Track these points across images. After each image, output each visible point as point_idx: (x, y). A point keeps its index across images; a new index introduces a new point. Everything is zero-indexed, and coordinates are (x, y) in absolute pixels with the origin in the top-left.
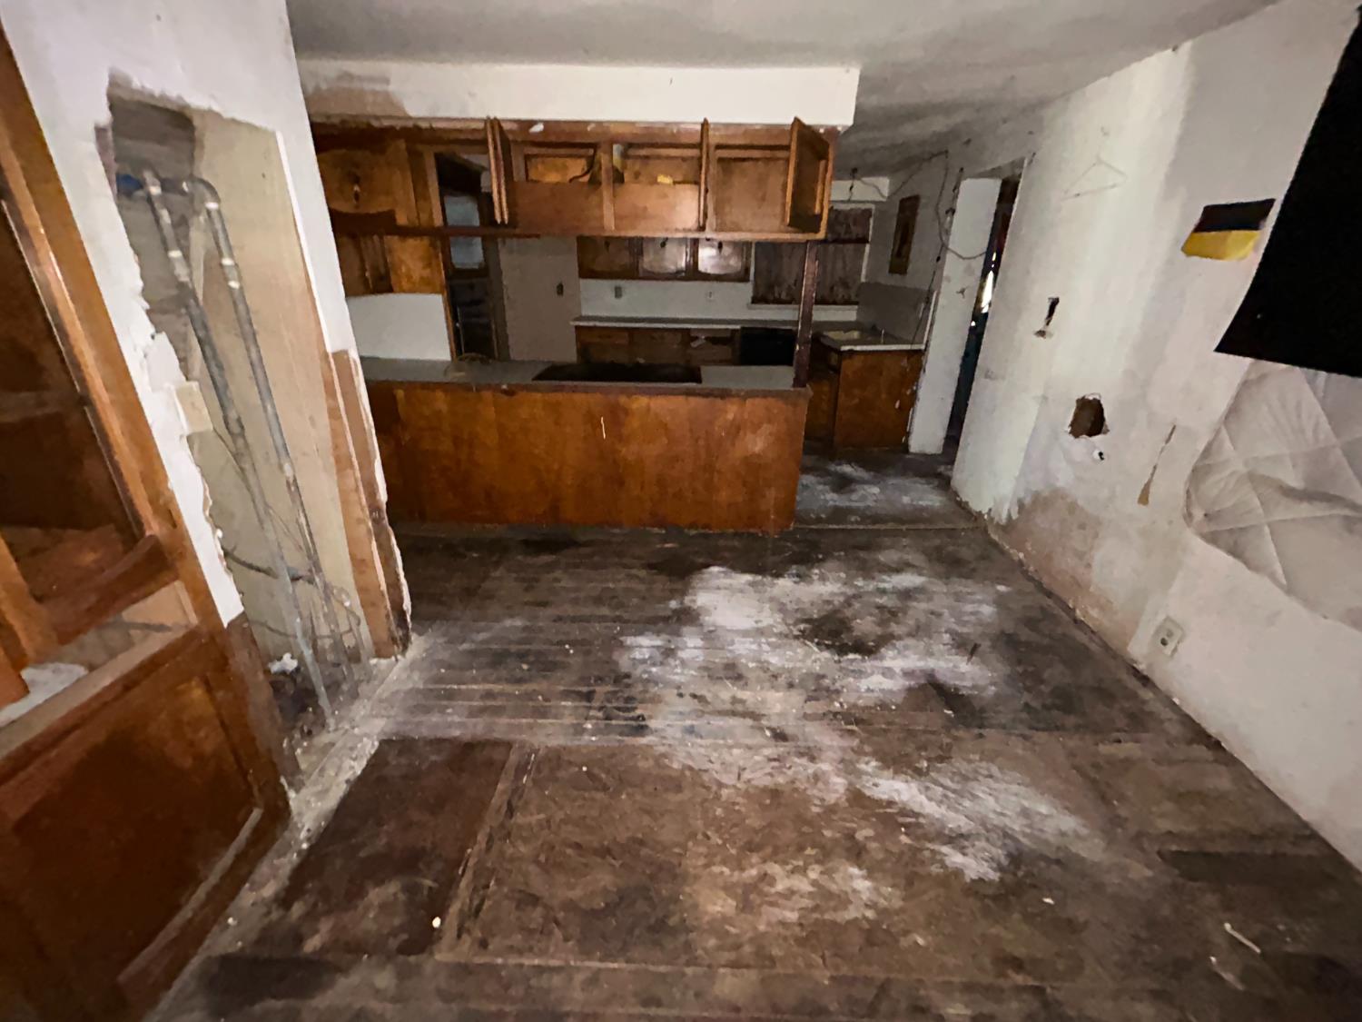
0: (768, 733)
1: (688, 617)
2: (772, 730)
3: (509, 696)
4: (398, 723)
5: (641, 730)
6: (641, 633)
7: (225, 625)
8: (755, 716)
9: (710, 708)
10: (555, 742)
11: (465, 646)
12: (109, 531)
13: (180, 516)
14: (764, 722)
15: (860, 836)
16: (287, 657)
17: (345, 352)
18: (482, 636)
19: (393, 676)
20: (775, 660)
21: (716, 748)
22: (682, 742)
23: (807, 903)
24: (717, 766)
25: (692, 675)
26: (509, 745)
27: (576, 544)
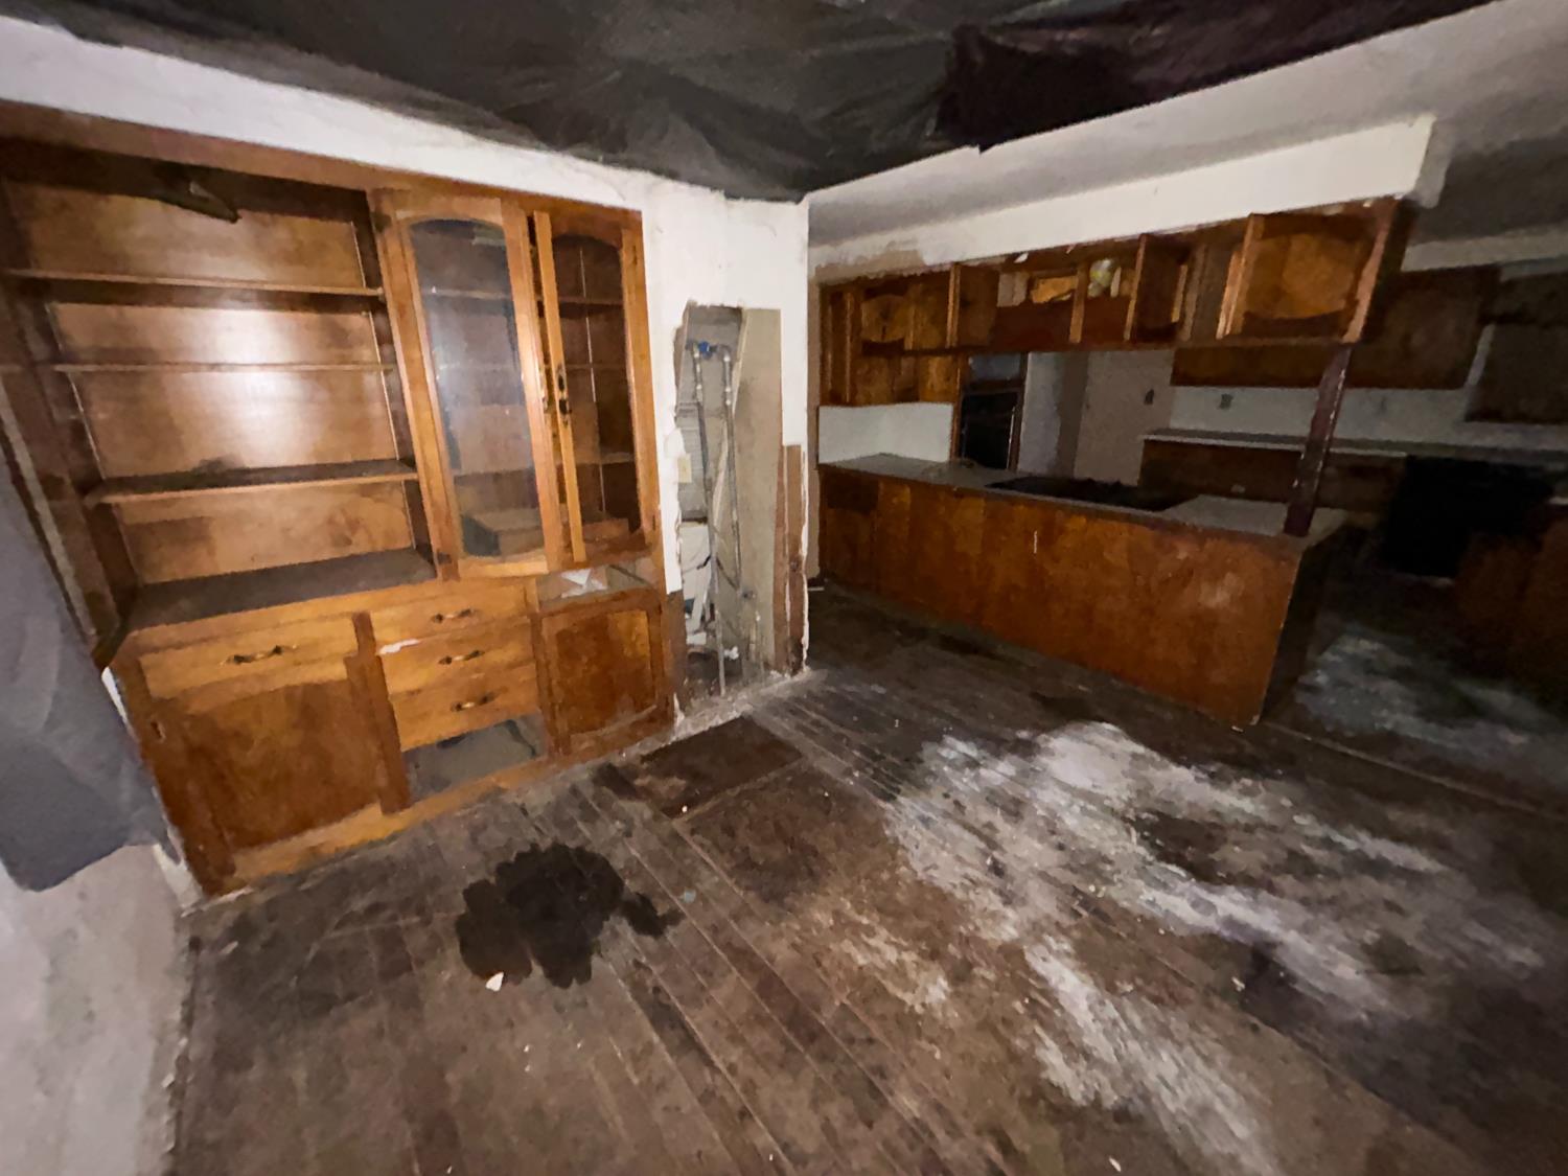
0: (989, 862)
1: (1027, 749)
2: (995, 862)
3: (826, 728)
4: (755, 712)
5: (889, 798)
6: (965, 740)
7: (668, 592)
8: (992, 844)
9: (960, 817)
10: (826, 770)
11: (832, 689)
12: (625, 523)
13: (660, 524)
14: (996, 854)
15: (978, 971)
16: (735, 649)
17: (799, 447)
18: (850, 688)
19: (776, 686)
20: (1071, 822)
21: (931, 841)
22: (910, 823)
23: (882, 965)
24: (918, 853)
25: (974, 790)
26: (799, 755)
27: (990, 655)
